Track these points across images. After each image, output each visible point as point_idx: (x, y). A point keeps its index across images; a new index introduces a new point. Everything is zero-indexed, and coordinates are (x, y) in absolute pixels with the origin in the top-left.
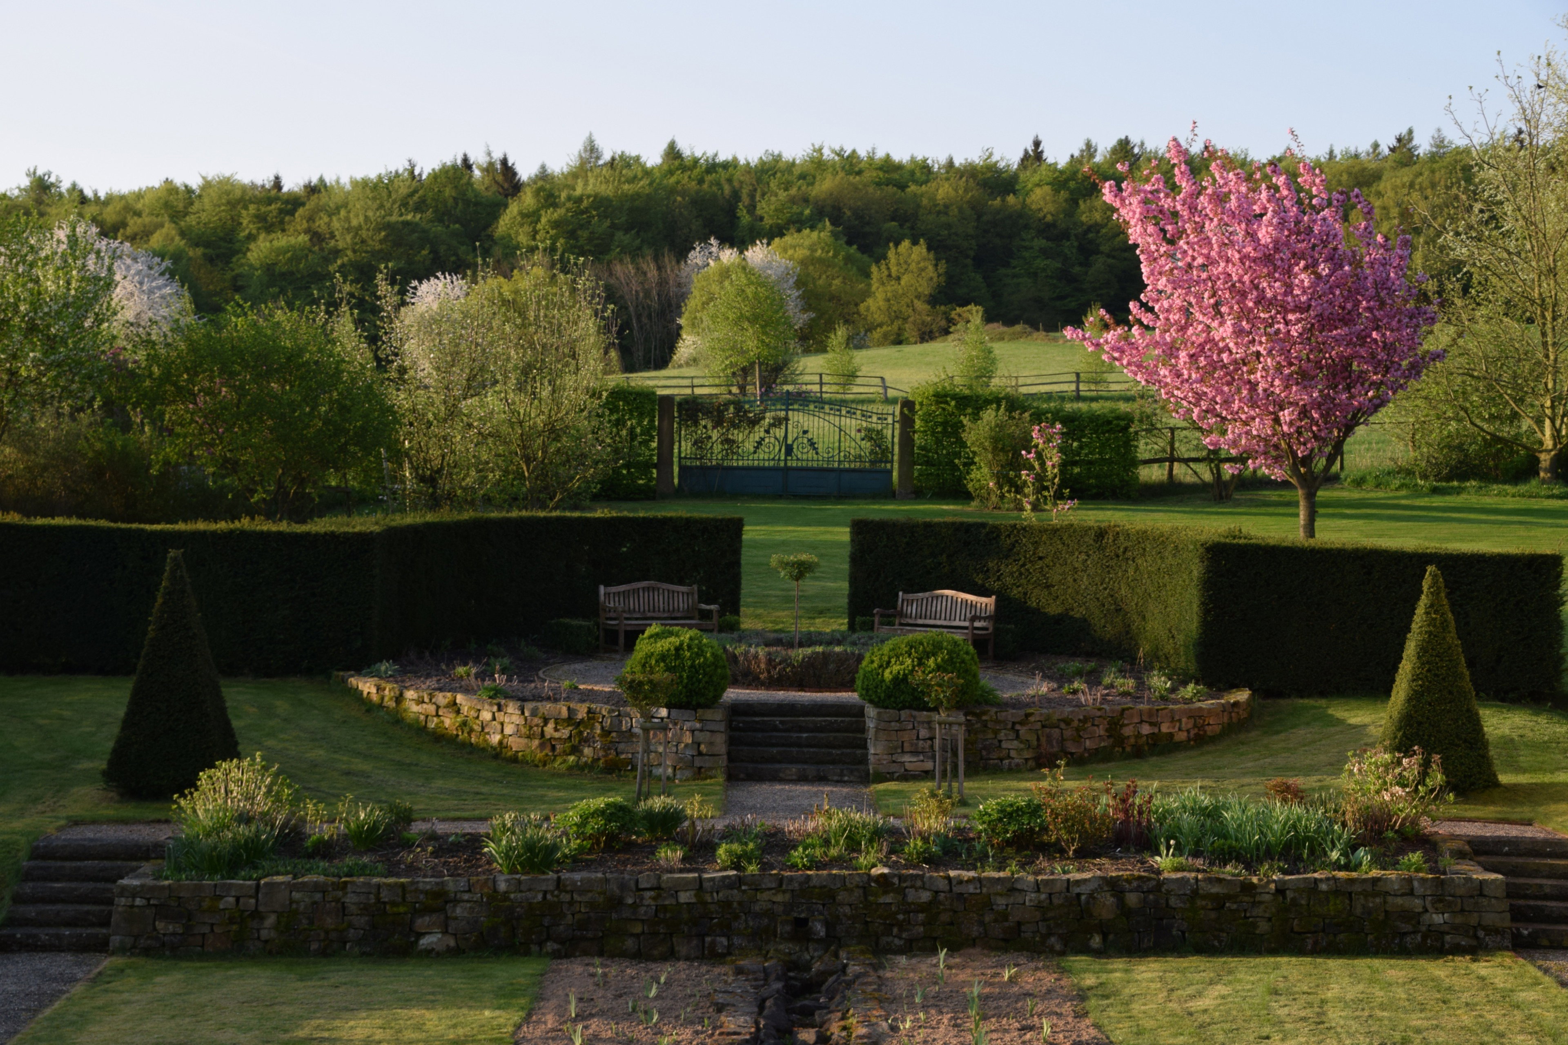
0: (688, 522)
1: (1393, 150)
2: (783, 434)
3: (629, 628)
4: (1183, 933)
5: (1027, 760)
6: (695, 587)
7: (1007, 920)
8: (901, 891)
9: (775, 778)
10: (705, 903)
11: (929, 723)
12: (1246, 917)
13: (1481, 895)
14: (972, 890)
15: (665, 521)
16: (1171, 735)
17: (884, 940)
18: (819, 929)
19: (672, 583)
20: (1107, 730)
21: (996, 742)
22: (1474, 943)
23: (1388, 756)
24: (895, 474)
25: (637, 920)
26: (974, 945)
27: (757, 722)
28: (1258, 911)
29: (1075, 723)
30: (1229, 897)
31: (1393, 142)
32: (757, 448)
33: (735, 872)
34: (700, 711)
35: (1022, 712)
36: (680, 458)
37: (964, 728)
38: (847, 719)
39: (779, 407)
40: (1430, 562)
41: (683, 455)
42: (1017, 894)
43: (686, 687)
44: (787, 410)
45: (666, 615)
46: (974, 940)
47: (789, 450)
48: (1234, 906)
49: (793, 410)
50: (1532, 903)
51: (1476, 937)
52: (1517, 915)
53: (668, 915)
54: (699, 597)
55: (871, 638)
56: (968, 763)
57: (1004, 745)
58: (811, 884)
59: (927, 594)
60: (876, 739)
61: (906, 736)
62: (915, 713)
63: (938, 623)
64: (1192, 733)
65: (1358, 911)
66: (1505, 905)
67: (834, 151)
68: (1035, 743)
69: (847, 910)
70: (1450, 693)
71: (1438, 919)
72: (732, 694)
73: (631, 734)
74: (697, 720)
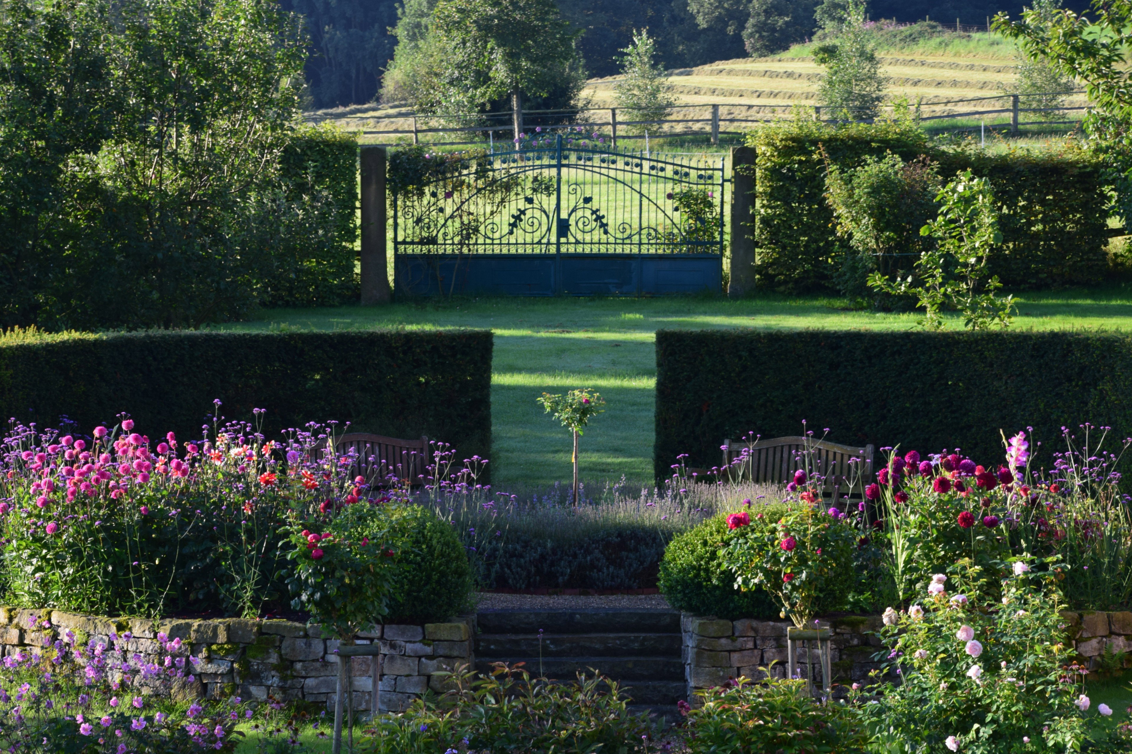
2: (553, 206)
24: (726, 264)
32: (514, 225)
34: (430, 627)
36: (396, 243)
37: (831, 645)
38: (652, 635)
39: (546, 161)
41: (400, 239)
44: (559, 166)
47: (563, 227)
49: (568, 166)
59: (767, 443)
60: (698, 665)
62: (755, 623)
72: (483, 601)
73: (326, 664)
74: (425, 641)
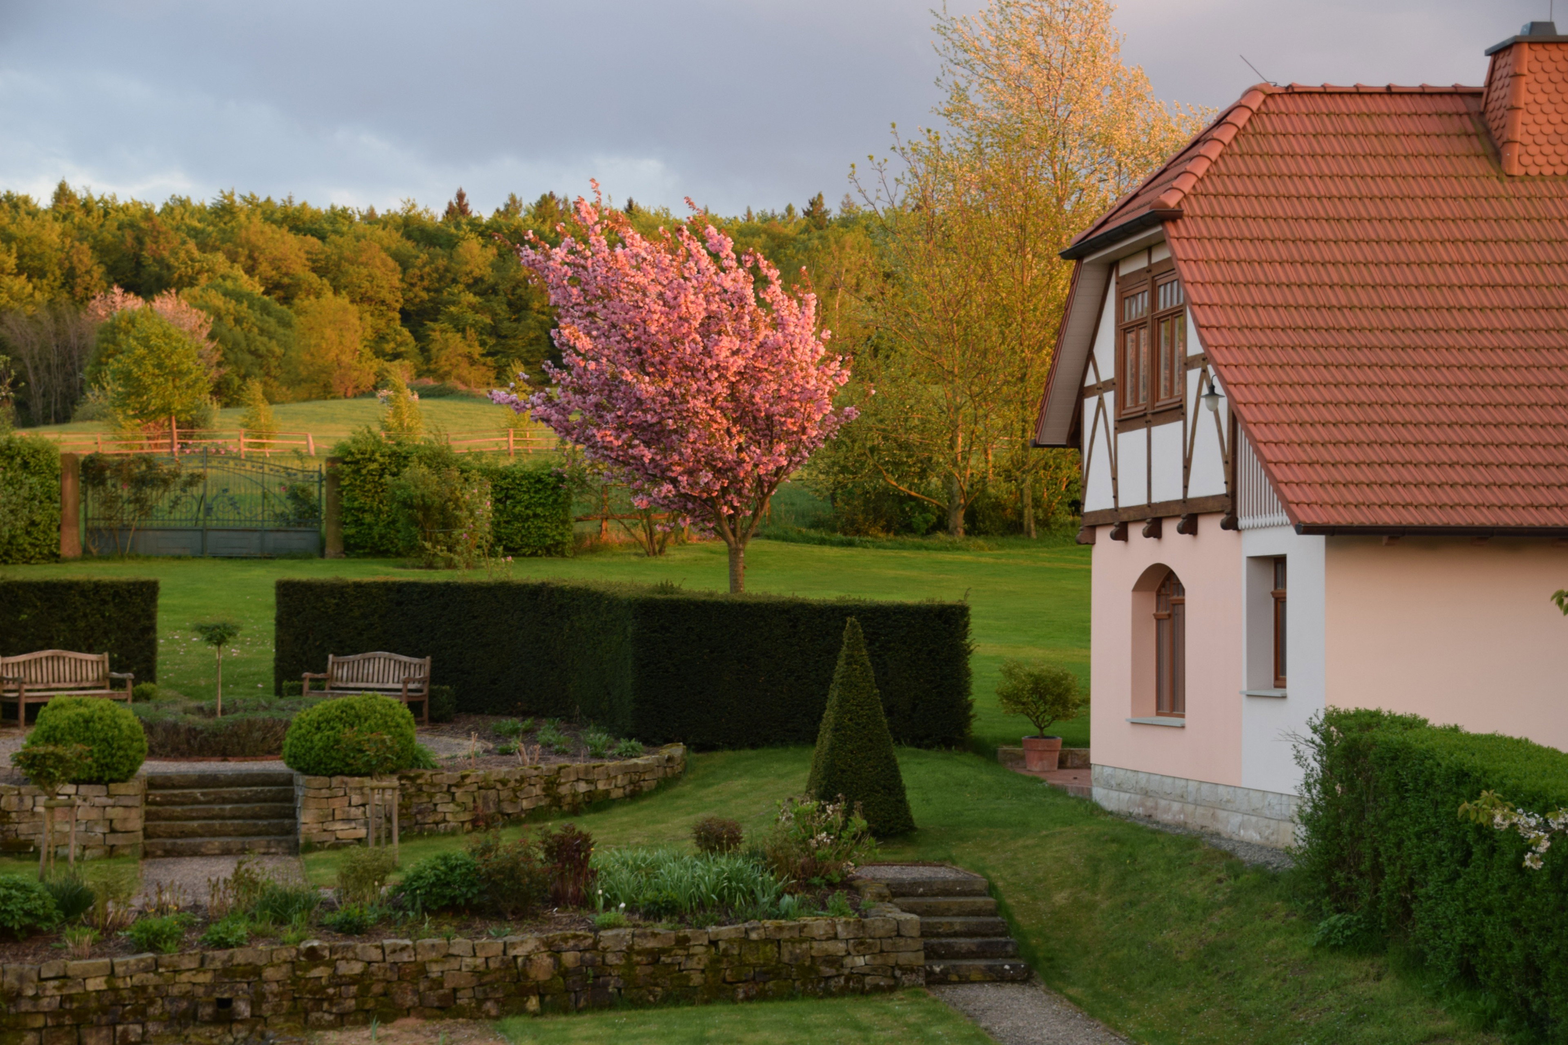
0: (98, 587)
1: (807, 213)
2: (201, 493)
3: (30, 701)
4: (619, 990)
5: (463, 823)
6: (106, 655)
7: (442, 987)
8: (332, 964)
9: (195, 853)
10: (115, 990)
11: (361, 788)
12: (680, 971)
13: (899, 935)
14: (406, 959)
15: (70, 586)
16: (607, 792)
17: (314, 1015)
18: (243, 1008)
19: (80, 651)
20: (544, 790)
21: (431, 806)
22: (892, 982)
23: (815, 803)
25: (38, 1013)
26: (408, 1015)
27: (176, 795)
28: (693, 964)
29: (512, 784)
30: (663, 951)
31: (806, 206)
32: (173, 507)
33: (151, 955)
34: (112, 786)
35: (458, 774)
36: (86, 520)
37: (397, 792)
38: (274, 788)
39: (195, 464)
40: (850, 615)
41: (89, 517)
42: (452, 960)
43: (96, 761)
44: (205, 468)
45: (72, 685)
46: (408, 1010)
47: (209, 510)
48: (669, 960)
49: (212, 468)
50: (944, 940)
51: (894, 977)
52: (931, 953)
53: (75, 1005)
54: (111, 666)
55: (300, 703)
56: (402, 828)
57: (440, 808)
58: (235, 962)
59: (359, 656)
60: (306, 808)
61: (337, 804)
62: (346, 779)
63: (371, 685)
64: (628, 789)
65: (786, 958)
66: (919, 944)
67: (243, 198)
68: (471, 805)
69: (275, 987)
70: (870, 740)
71: (860, 961)
72: (150, 767)
73: (34, 814)
74: (109, 795)
